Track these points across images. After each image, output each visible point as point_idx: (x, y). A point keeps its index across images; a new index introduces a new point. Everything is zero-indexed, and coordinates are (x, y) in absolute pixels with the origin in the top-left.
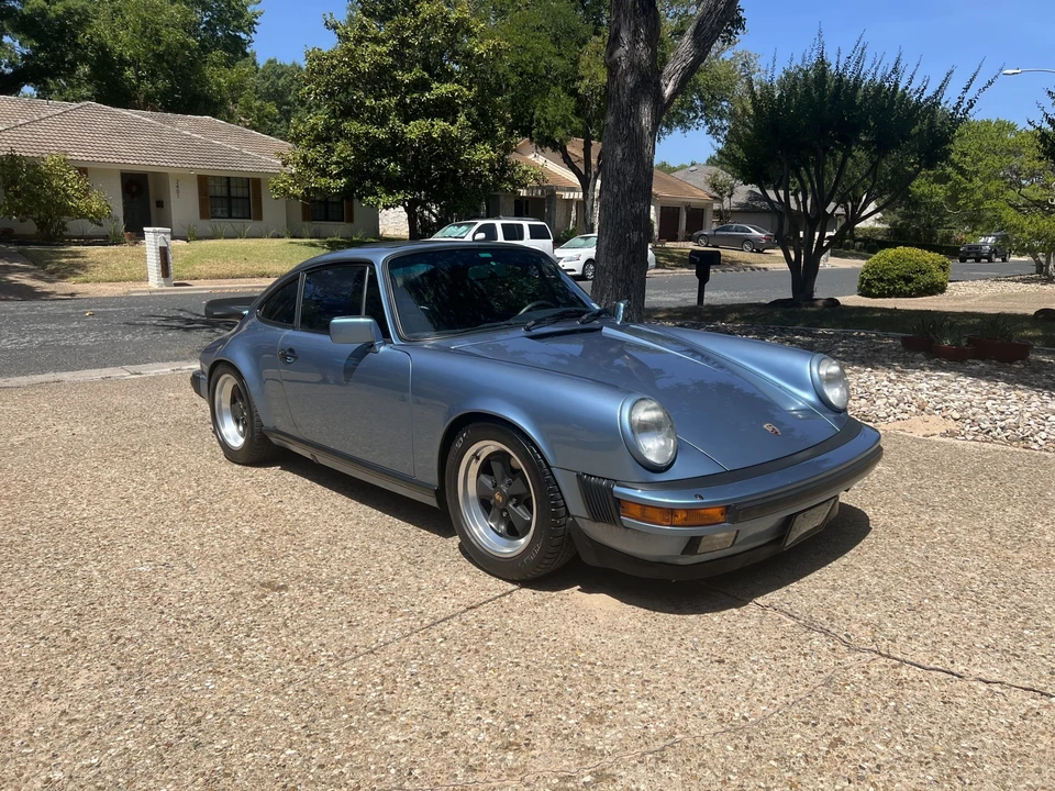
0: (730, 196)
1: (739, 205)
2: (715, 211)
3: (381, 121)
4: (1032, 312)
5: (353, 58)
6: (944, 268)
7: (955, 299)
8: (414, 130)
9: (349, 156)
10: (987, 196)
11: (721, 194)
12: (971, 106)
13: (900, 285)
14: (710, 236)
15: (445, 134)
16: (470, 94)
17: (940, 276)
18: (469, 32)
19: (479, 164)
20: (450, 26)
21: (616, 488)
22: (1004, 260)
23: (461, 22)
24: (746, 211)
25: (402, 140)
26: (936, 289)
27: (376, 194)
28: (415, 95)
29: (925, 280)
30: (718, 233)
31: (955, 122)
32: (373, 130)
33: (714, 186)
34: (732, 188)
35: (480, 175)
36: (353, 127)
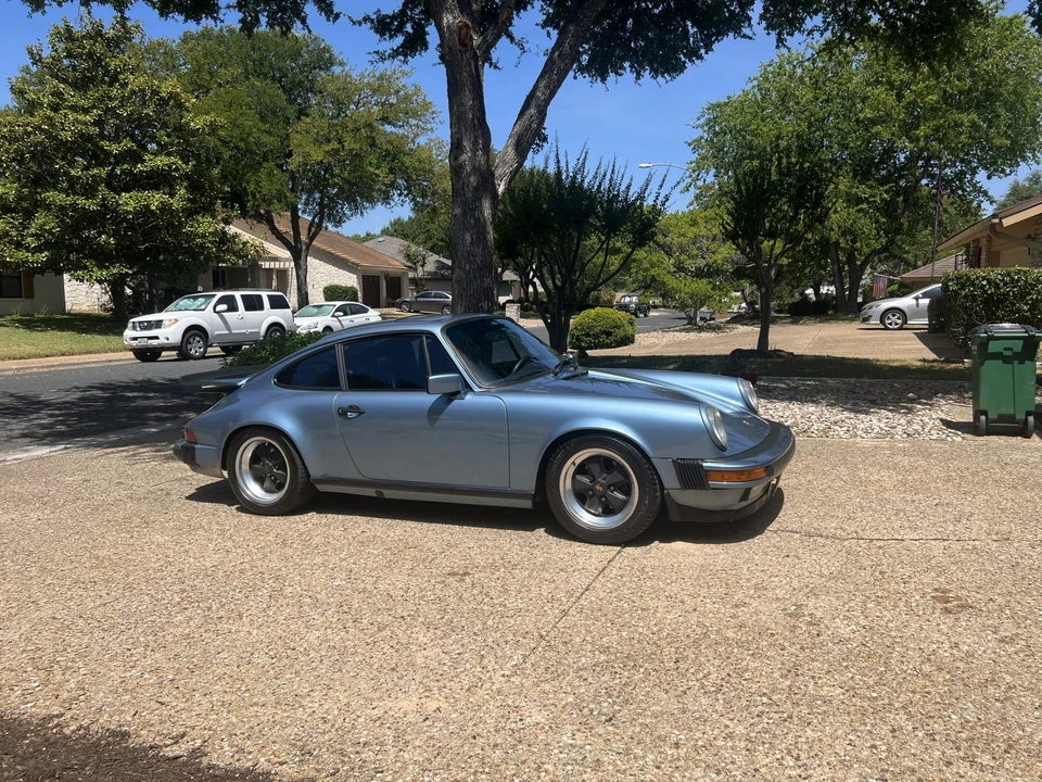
0: (423, 266)
1: (429, 273)
2: (410, 279)
3: (89, 191)
4: (729, 353)
5: (53, 125)
6: (631, 323)
7: (645, 347)
8: (129, 201)
9: (53, 228)
10: (652, 265)
11: (415, 264)
12: (667, 200)
13: (603, 338)
14: (412, 302)
15: (164, 208)
16: (189, 168)
17: (630, 330)
18: (180, 106)
19: (203, 236)
20: (162, 99)
21: (704, 464)
22: (646, 315)
23: (172, 96)
24: (437, 278)
25: (115, 211)
26: (628, 340)
27: (85, 268)
28: (125, 166)
29: (620, 333)
30: (419, 299)
31: (656, 212)
32: (81, 201)
33: (408, 257)
34: (424, 258)
35: (202, 247)
36: (55, 197)
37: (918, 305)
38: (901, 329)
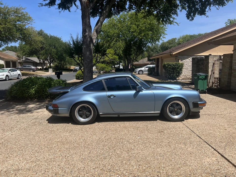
0: (22, 59)
1: (24, 61)
21: (198, 103)
30: (23, 67)
37: (145, 69)
38: (142, 74)
